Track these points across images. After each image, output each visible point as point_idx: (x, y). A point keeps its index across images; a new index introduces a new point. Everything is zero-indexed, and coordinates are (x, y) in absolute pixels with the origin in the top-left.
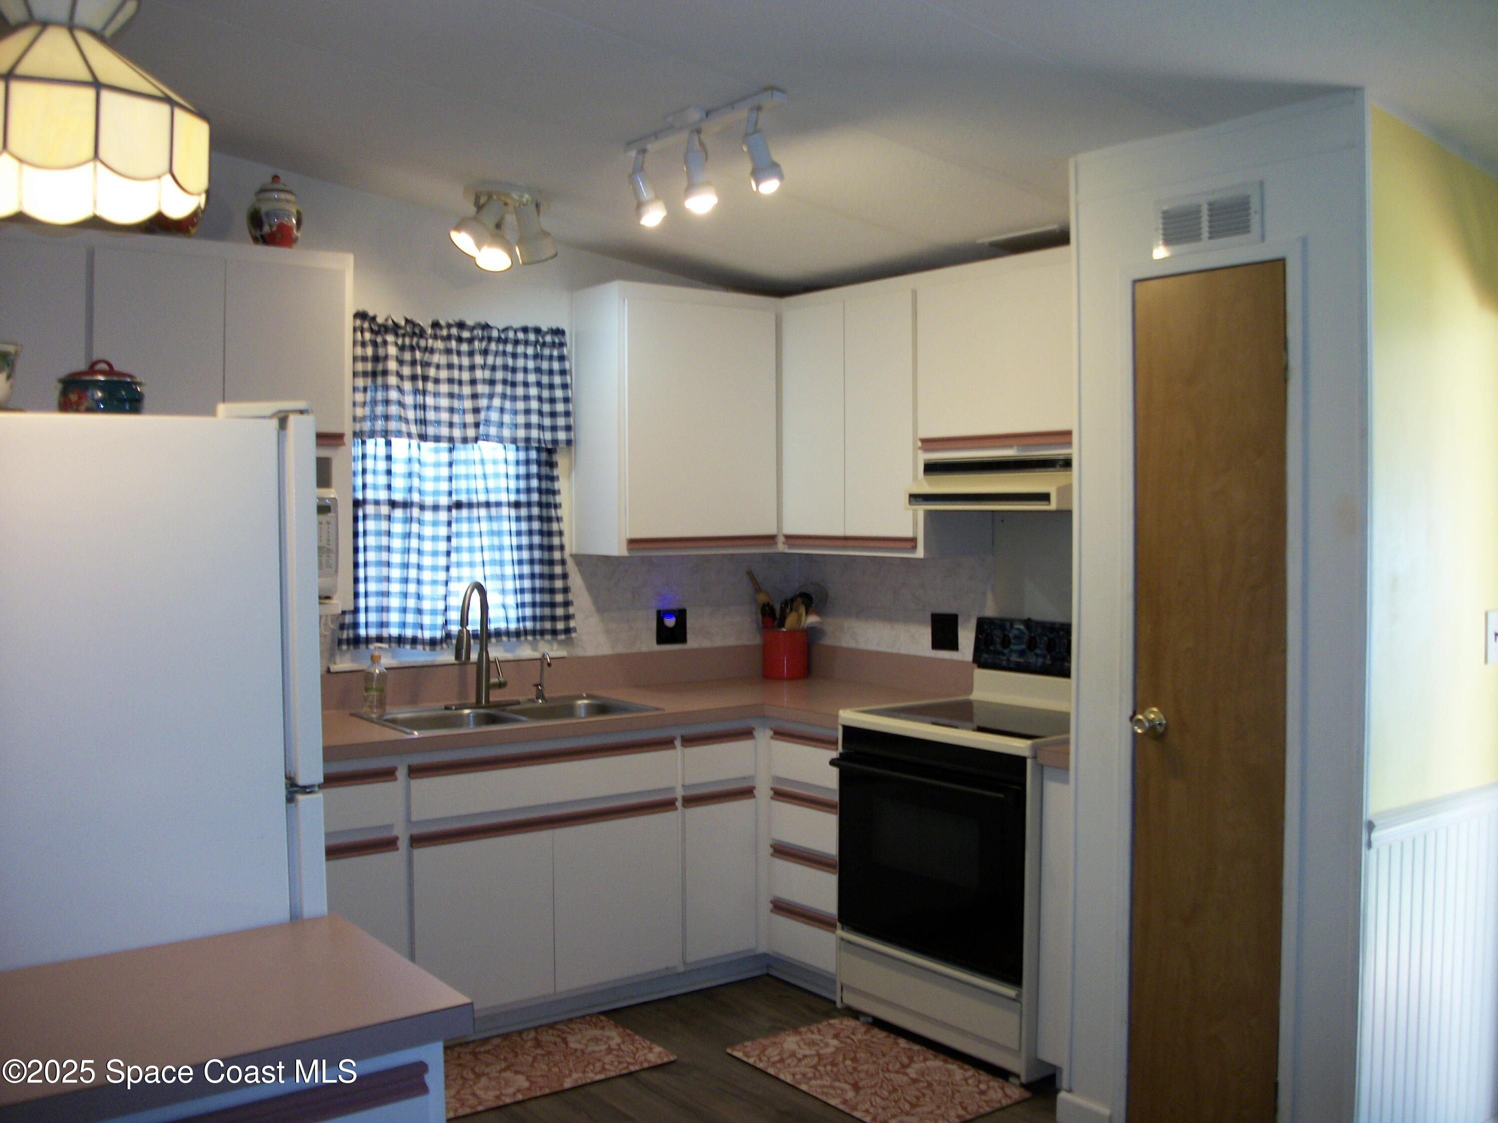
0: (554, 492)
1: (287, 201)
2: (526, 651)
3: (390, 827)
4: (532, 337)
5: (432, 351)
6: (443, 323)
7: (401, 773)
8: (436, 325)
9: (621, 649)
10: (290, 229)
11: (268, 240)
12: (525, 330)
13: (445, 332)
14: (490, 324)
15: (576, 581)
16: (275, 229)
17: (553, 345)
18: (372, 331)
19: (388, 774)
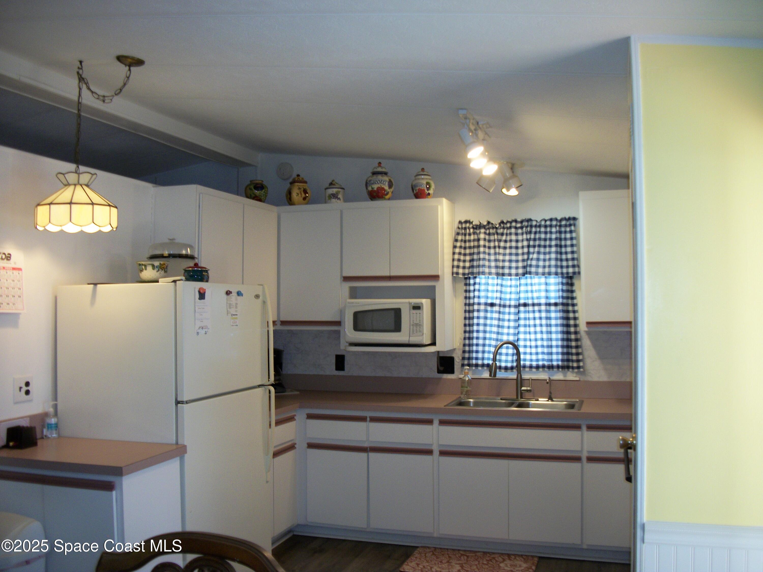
0: (573, 298)
1: (423, 179)
2: (559, 376)
3: (432, 445)
4: (554, 223)
5: (502, 234)
6: (505, 221)
7: (436, 422)
8: (502, 222)
9: (613, 379)
10: (424, 190)
11: (418, 196)
12: (551, 220)
13: (508, 225)
14: (533, 219)
15: (586, 342)
16: (417, 191)
17: (566, 226)
18: (473, 228)
19: (430, 422)
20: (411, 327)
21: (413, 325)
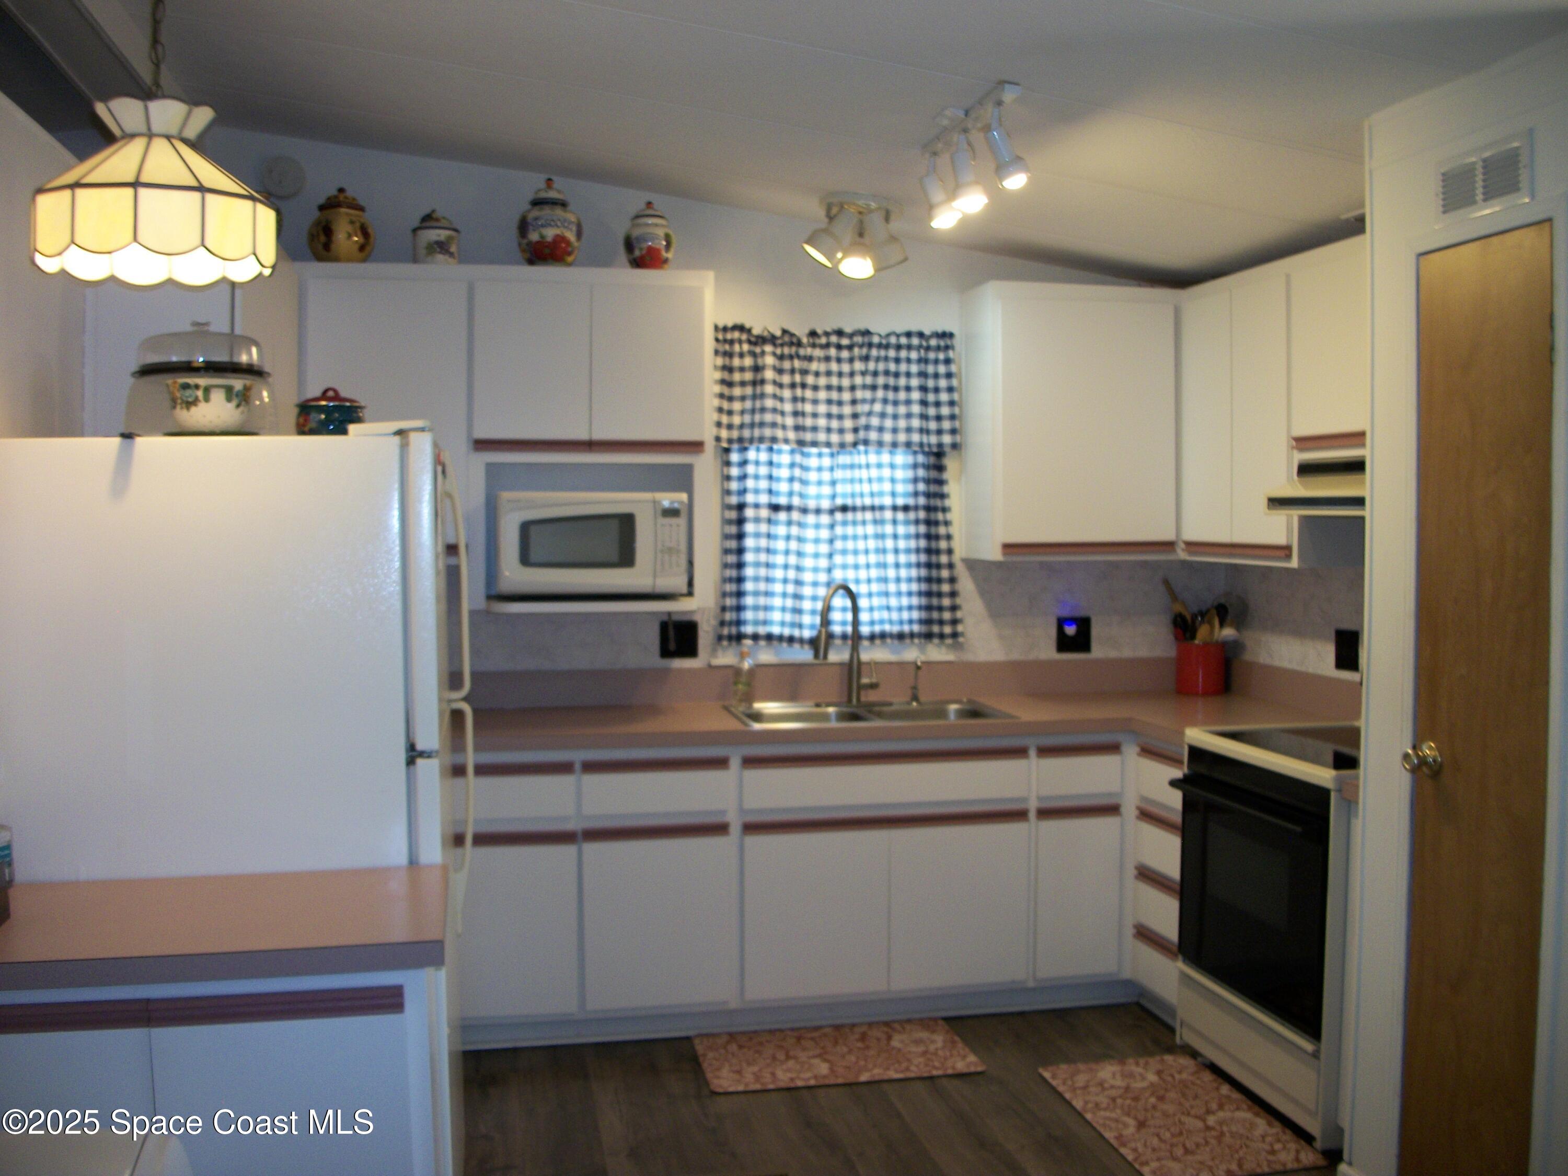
0: (943, 496)
1: (656, 225)
2: (911, 654)
3: (723, 812)
4: (915, 341)
5: (810, 359)
6: (819, 331)
7: (735, 763)
8: (813, 334)
9: (1016, 656)
10: (658, 251)
11: (638, 263)
12: (909, 335)
13: (823, 340)
14: (872, 330)
15: (966, 585)
16: (644, 252)
17: (938, 348)
18: (750, 342)
19: (721, 763)
20: (659, 555)
21: (662, 551)
